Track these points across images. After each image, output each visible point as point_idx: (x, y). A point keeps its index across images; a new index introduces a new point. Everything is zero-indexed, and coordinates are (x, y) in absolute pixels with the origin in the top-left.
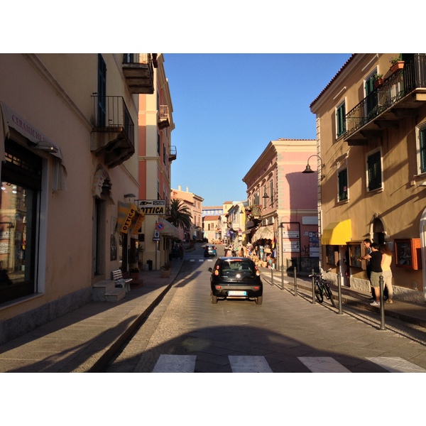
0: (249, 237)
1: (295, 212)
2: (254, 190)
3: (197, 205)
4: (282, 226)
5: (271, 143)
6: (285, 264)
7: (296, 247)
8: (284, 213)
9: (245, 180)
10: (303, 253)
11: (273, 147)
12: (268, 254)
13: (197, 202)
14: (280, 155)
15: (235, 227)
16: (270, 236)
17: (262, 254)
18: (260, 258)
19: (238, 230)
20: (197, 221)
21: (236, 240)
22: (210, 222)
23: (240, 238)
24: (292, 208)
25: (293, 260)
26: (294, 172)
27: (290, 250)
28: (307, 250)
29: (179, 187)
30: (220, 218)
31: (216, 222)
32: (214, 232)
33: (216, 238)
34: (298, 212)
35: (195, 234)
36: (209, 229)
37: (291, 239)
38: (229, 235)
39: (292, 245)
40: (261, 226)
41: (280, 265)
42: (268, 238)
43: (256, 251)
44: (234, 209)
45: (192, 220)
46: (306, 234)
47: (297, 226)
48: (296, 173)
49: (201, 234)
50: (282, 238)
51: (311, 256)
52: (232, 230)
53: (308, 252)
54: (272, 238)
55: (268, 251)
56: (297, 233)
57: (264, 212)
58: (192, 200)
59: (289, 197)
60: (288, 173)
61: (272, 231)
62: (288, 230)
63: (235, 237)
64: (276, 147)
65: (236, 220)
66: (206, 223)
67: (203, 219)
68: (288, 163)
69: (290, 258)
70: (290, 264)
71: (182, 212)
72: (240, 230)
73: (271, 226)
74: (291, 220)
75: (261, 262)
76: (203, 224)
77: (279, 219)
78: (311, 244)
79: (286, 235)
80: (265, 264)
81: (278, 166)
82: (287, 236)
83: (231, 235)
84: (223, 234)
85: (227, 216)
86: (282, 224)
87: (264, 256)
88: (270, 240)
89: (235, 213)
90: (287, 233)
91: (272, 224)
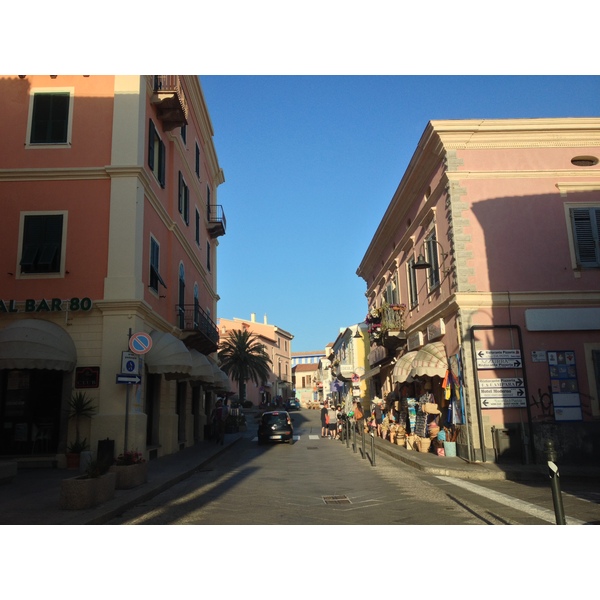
0: (376, 385)
1: (504, 299)
2: (382, 283)
3: (282, 346)
4: (471, 336)
5: (429, 127)
6: (489, 444)
7: (514, 392)
8: (476, 301)
9: (361, 272)
10: (536, 411)
11: (436, 137)
12: (432, 417)
13: (283, 340)
14: (454, 156)
15: (346, 370)
16: (437, 368)
17: (413, 420)
18: (408, 430)
19: (351, 376)
20: (283, 372)
21: (348, 398)
22: (305, 374)
23: (357, 393)
24: (495, 288)
25: (511, 430)
26: (493, 195)
27: (500, 403)
28: (546, 401)
29: (253, 316)
30: (320, 366)
31: (313, 374)
32: (312, 390)
33: (316, 400)
34: (514, 298)
35: (280, 393)
36: (304, 386)
37: (499, 371)
38: (335, 389)
39: (505, 389)
40: (406, 351)
41: (477, 445)
42: (431, 374)
43: (396, 413)
44: (344, 339)
45: (274, 370)
46: (540, 356)
47: (513, 334)
48: (498, 200)
49: (290, 393)
50: (475, 370)
51: (558, 417)
52: (340, 377)
53: (549, 408)
54: (443, 374)
55: (431, 408)
56: (515, 354)
57: (411, 319)
58: (273, 337)
59: (484, 260)
60: (477, 199)
61: (442, 354)
62: (490, 347)
63: (346, 392)
64: (443, 138)
65: (347, 359)
66: (299, 376)
67: (294, 370)
68: (475, 175)
69: (500, 425)
70: (505, 443)
71: (255, 354)
72: (356, 377)
73: (438, 344)
74: (493, 320)
75: (412, 438)
76: (294, 378)
77: (464, 318)
78: (555, 384)
79: (485, 360)
80: (426, 443)
81: (450, 184)
82: (489, 364)
83: (340, 389)
84: (326, 392)
85: (331, 358)
86: (471, 330)
87: (419, 422)
88: (437, 379)
89: (344, 348)
90: (487, 354)
91: (438, 339)
